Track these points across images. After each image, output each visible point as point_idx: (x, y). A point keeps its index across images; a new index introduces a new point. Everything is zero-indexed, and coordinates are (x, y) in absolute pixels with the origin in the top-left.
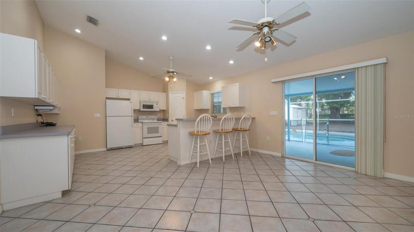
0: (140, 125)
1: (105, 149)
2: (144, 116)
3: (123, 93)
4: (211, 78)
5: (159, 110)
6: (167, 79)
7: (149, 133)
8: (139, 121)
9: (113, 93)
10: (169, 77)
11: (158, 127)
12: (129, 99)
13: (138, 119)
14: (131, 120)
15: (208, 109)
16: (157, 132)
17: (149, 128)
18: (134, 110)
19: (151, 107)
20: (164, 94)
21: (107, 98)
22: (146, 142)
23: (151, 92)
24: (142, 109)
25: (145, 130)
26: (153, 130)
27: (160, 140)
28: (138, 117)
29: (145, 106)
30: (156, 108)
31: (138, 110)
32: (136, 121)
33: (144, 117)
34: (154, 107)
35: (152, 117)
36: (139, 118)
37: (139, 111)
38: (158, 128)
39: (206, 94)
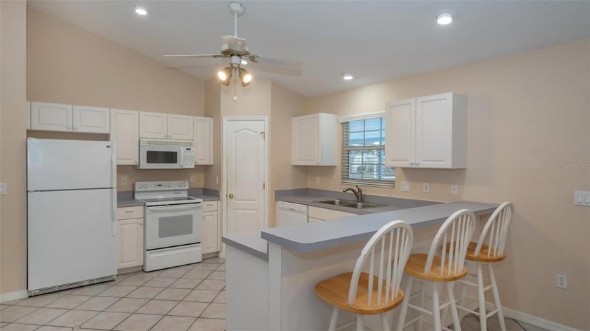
0: (138, 211)
1: (24, 294)
2: (153, 183)
3: (89, 118)
4: (348, 78)
5: (193, 167)
6: (222, 76)
7: (163, 233)
8: (137, 197)
9: (55, 116)
10: (230, 69)
11: (191, 216)
12: (105, 137)
13: (133, 193)
14: (110, 198)
15: (332, 168)
16: (189, 230)
17: (162, 221)
18: (117, 166)
19: (171, 157)
20: (208, 122)
21: (31, 133)
22: (155, 260)
23: (171, 116)
24: (144, 165)
25: (153, 226)
26: (176, 227)
27: (195, 254)
28: (134, 186)
29: (153, 156)
30: (185, 161)
31: (134, 166)
32: (127, 198)
33: (151, 185)
34: (181, 157)
35: (174, 185)
36: (137, 189)
37: (135, 168)
38: (189, 218)
39: (327, 122)
